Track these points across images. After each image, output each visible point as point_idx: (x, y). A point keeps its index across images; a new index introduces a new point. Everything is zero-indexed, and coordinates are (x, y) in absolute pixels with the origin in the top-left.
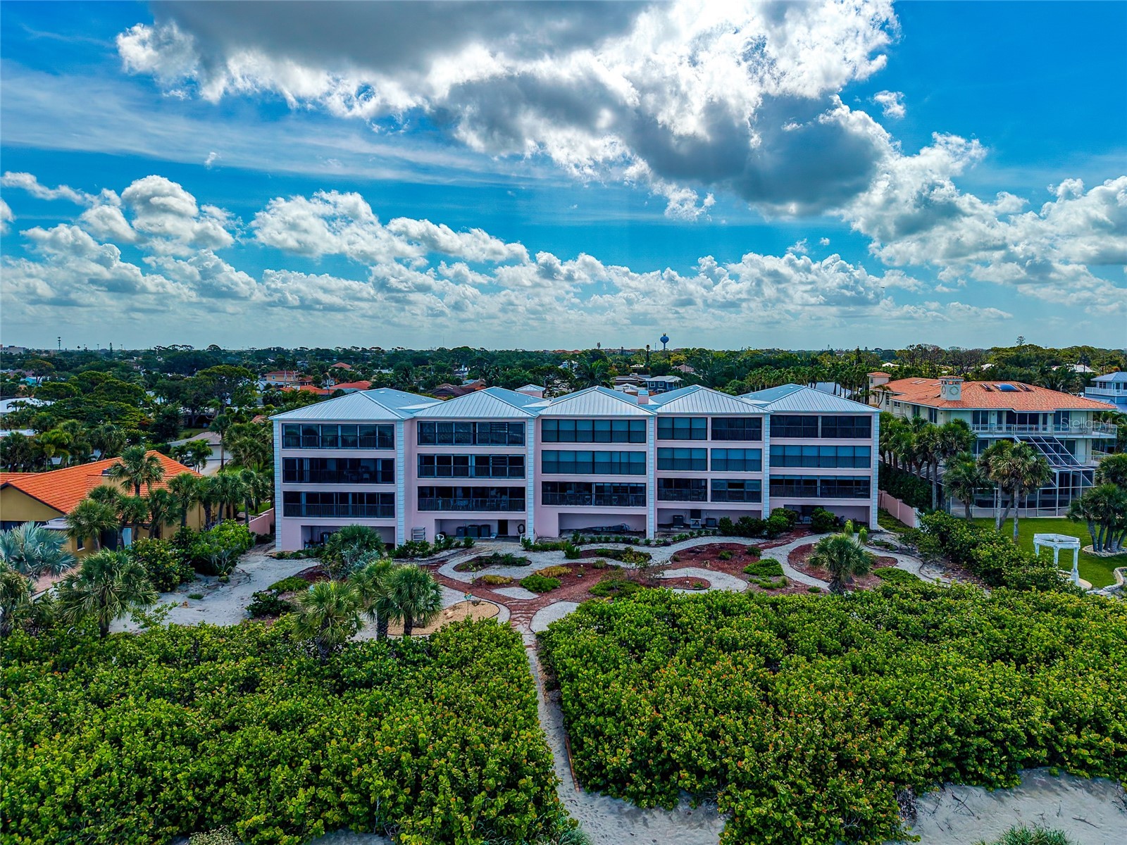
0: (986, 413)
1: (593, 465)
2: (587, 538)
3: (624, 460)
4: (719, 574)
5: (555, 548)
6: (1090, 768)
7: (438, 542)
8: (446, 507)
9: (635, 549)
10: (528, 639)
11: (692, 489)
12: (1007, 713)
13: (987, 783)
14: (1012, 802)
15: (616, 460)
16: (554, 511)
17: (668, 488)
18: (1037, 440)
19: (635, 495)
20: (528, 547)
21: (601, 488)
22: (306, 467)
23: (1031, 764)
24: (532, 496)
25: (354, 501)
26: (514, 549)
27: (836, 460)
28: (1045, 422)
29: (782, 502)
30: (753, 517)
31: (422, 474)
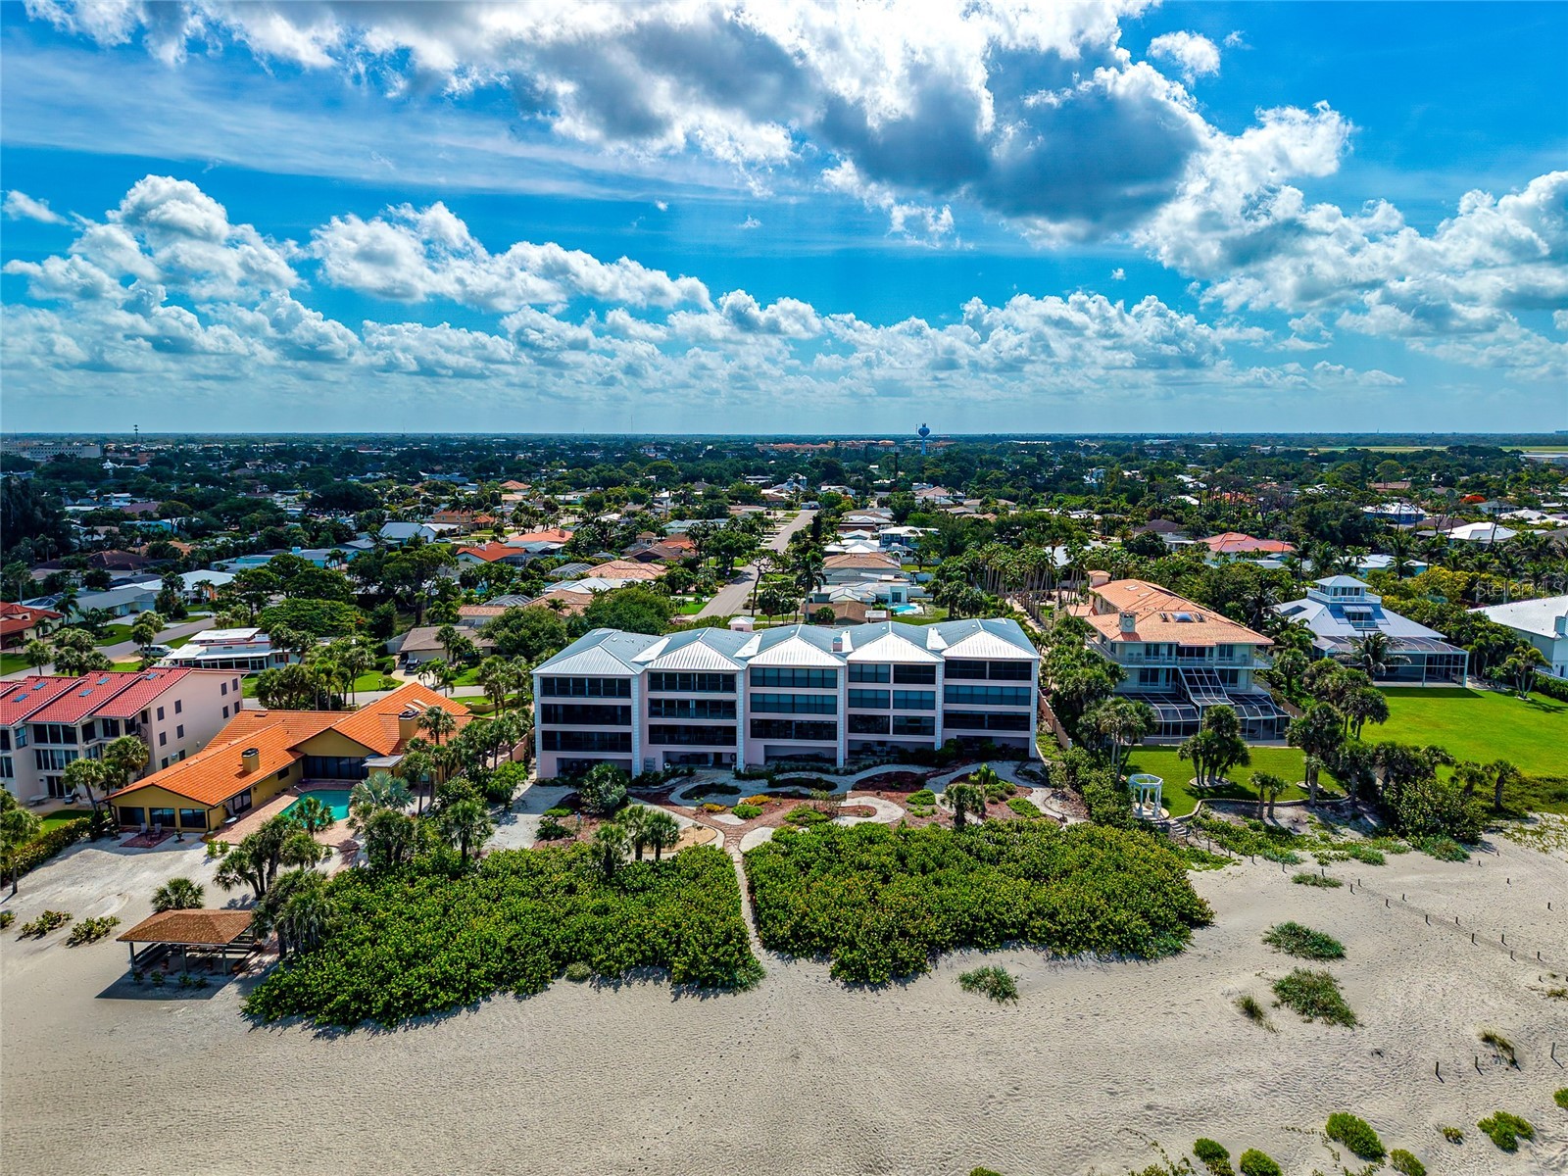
0: (1157, 646)
1: (794, 705)
2: (787, 765)
3: (819, 701)
4: (887, 802)
5: (760, 777)
7: (666, 771)
8: (672, 741)
9: (825, 777)
10: (737, 857)
11: (877, 724)
13: (980, 945)
14: (990, 955)
15: (812, 701)
16: (761, 743)
17: (857, 723)
18: (1198, 671)
19: (827, 731)
20: (739, 776)
21: (800, 725)
22: (560, 711)
23: (1010, 937)
24: (741, 735)
26: (725, 778)
27: (1001, 698)
28: (1211, 654)
29: (954, 733)
30: (928, 748)
31: (653, 713)
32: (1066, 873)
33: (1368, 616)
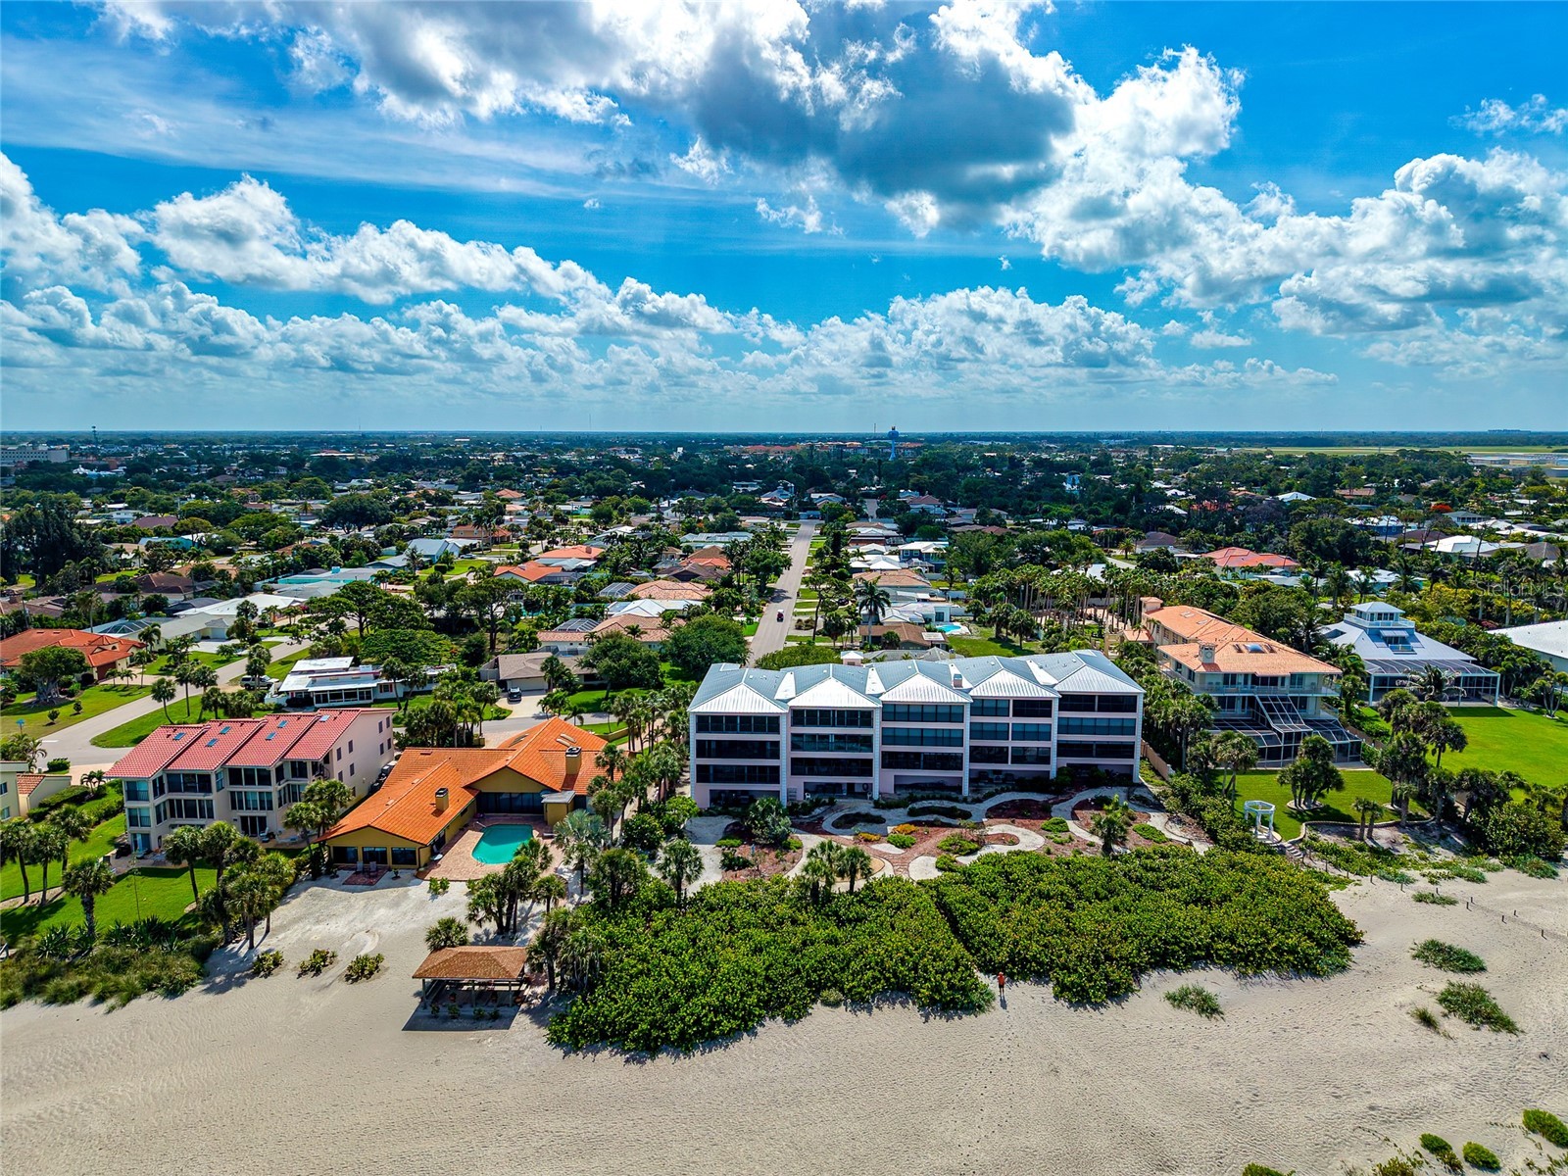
0: (1234, 676)
1: (922, 738)
2: (918, 794)
3: (946, 735)
4: (1023, 830)
5: (897, 806)
6: (1225, 960)
7: (809, 800)
8: (811, 773)
9: (959, 806)
11: (997, 755)
12: (1188, 934)
13: (1174, 967)
14: (1185, 975)
15: (940, 735)
16: (892, 773)
17: (977, 754)
18: (1274, 699)
19: (954, 762)
20: (877, 805)
21: (928, 757)
23: (1198, 958)
24: (877, 764)
25: (737, 772)
26: (864, 807)
27: (1109, 729)
29: (1066, 761)
30: (1045, 776)
31: (794, 748)
32: (1226, 898)
33: (1404, 640)
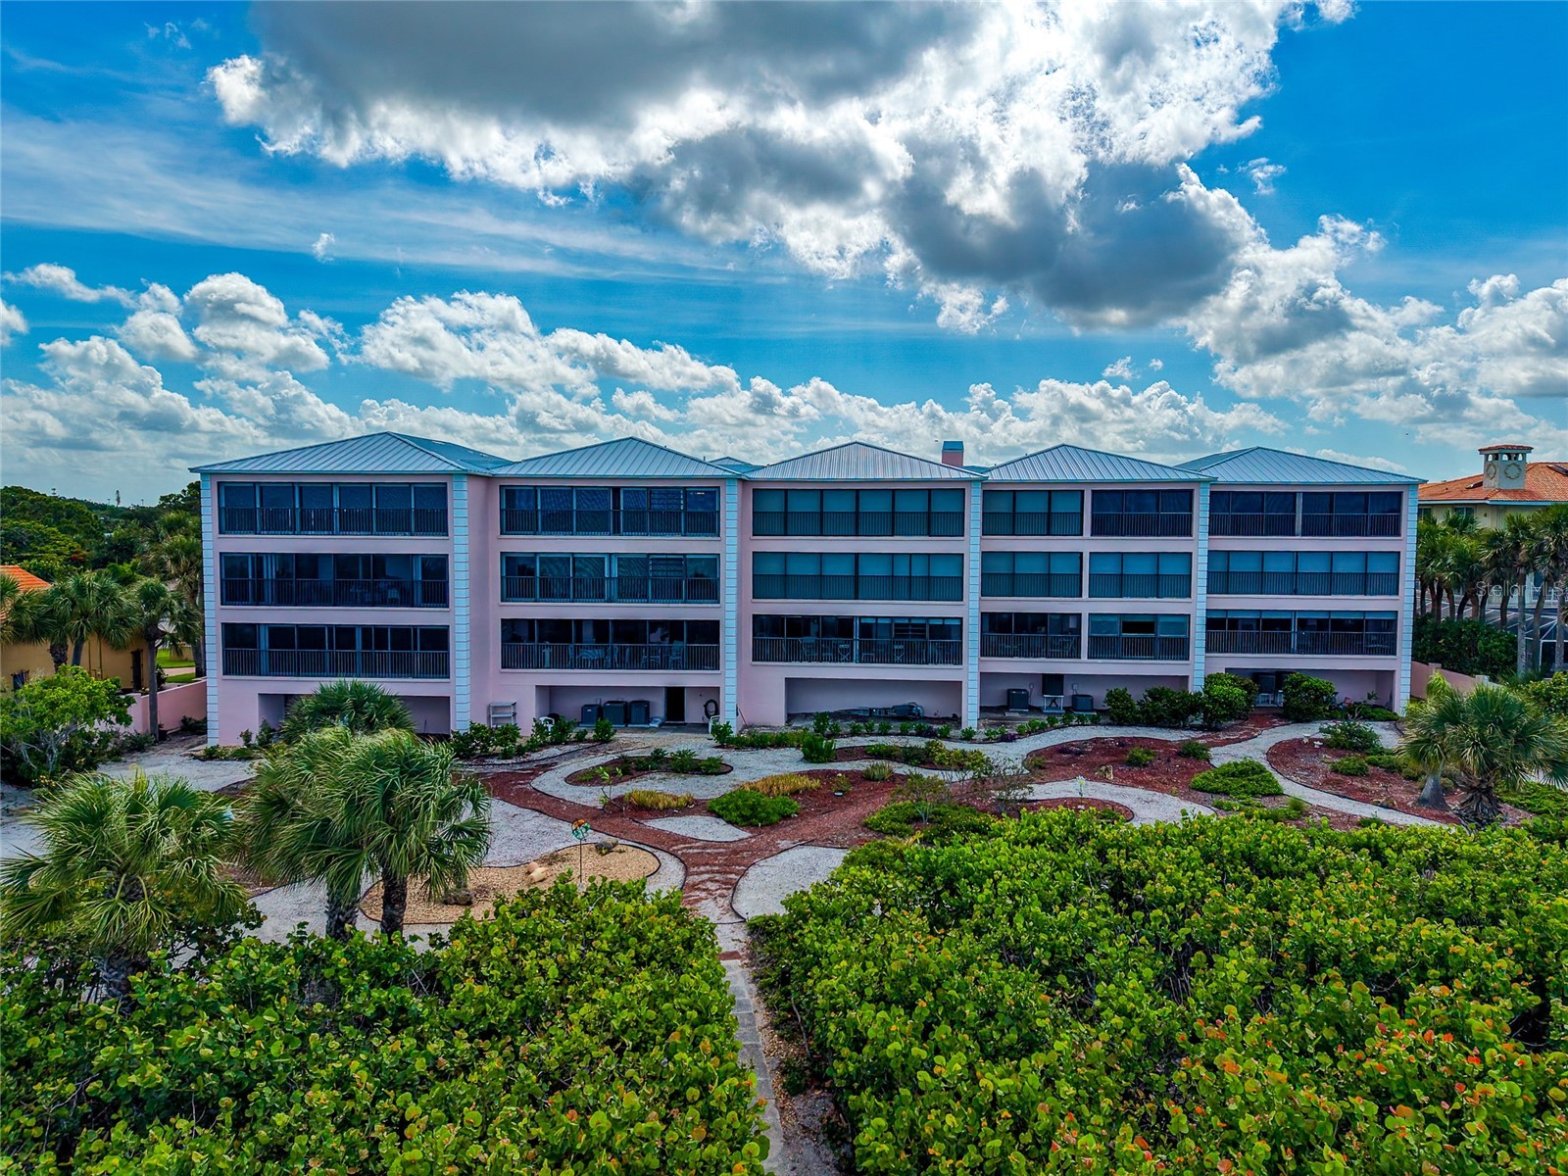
1: (857, 582)
2: (845, 726)
3: (918, 571)
5: (780, 743)
7: (540, 728)
8: (560, 662)
10: (730, 937)
11: (1051, 634)
15: (902, 570)
16: (776, 675)
17: (1002, 632)
19: (940, 641)
20: (723, 738)
21: (868, 628)
22: (270, 572)
24: (734, 641)
25: (366, 645)
26: (698, 745)
27: (1329, 579)
30: (1175, 688)
31: (510, 593)
